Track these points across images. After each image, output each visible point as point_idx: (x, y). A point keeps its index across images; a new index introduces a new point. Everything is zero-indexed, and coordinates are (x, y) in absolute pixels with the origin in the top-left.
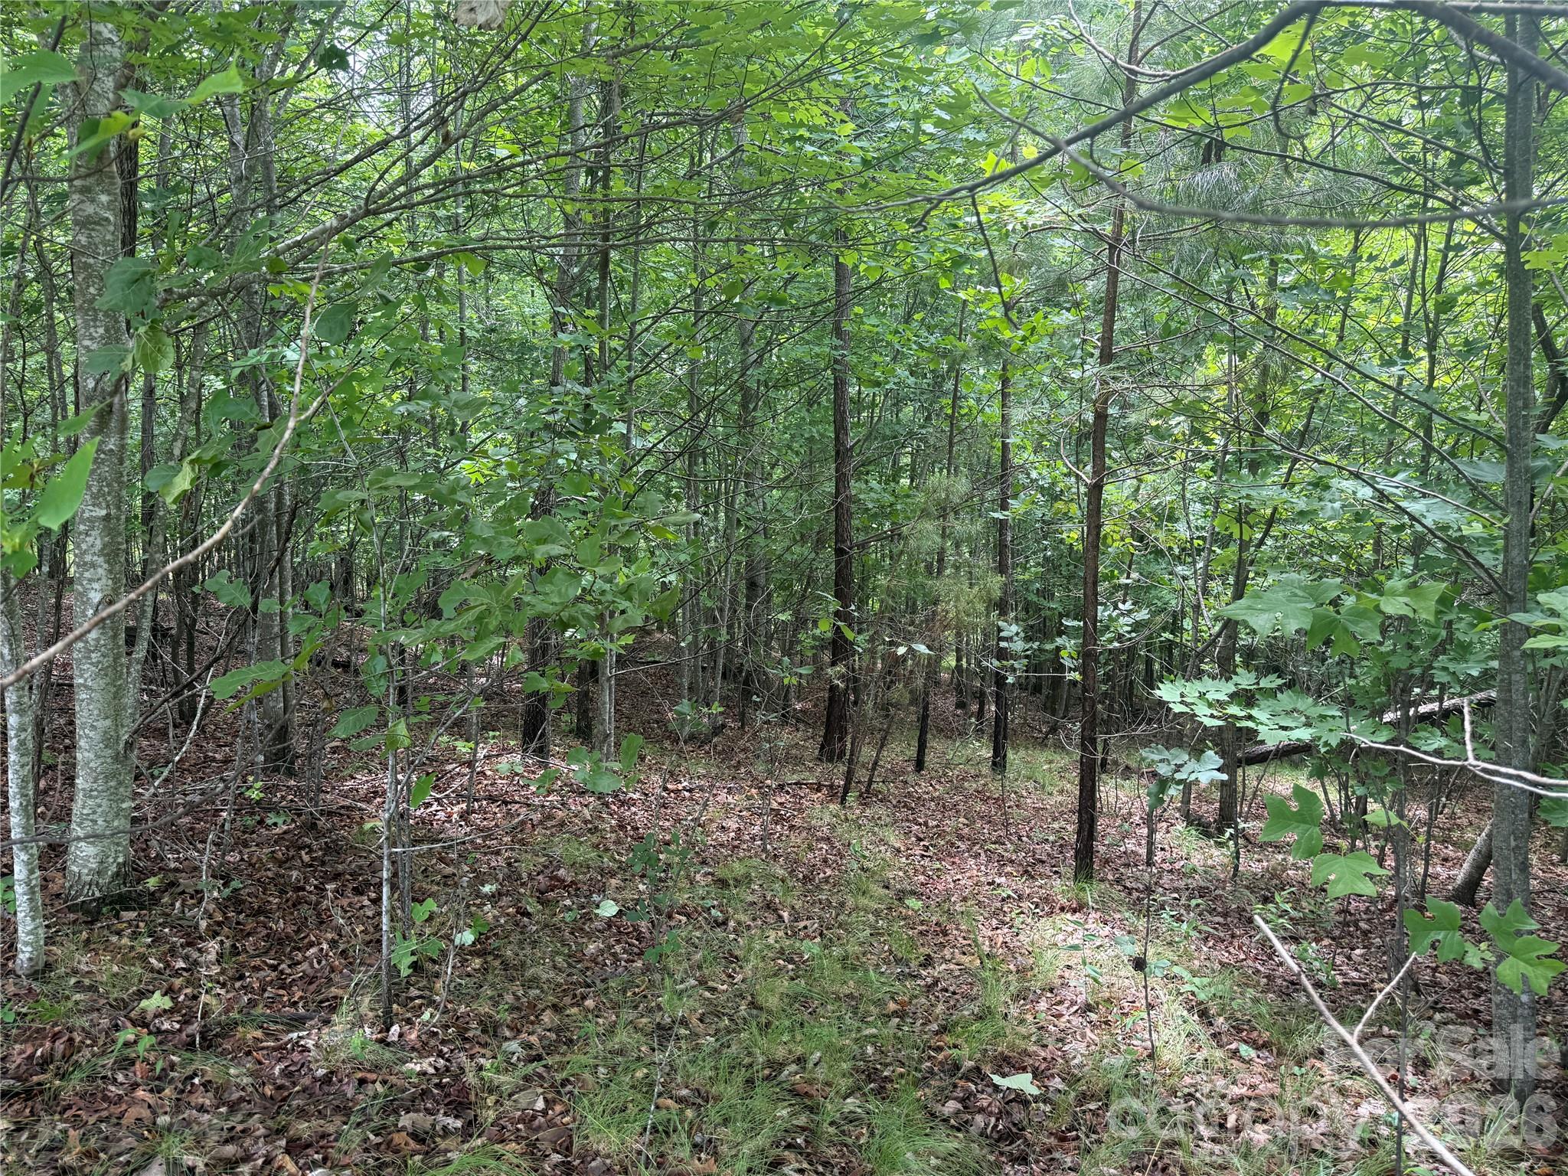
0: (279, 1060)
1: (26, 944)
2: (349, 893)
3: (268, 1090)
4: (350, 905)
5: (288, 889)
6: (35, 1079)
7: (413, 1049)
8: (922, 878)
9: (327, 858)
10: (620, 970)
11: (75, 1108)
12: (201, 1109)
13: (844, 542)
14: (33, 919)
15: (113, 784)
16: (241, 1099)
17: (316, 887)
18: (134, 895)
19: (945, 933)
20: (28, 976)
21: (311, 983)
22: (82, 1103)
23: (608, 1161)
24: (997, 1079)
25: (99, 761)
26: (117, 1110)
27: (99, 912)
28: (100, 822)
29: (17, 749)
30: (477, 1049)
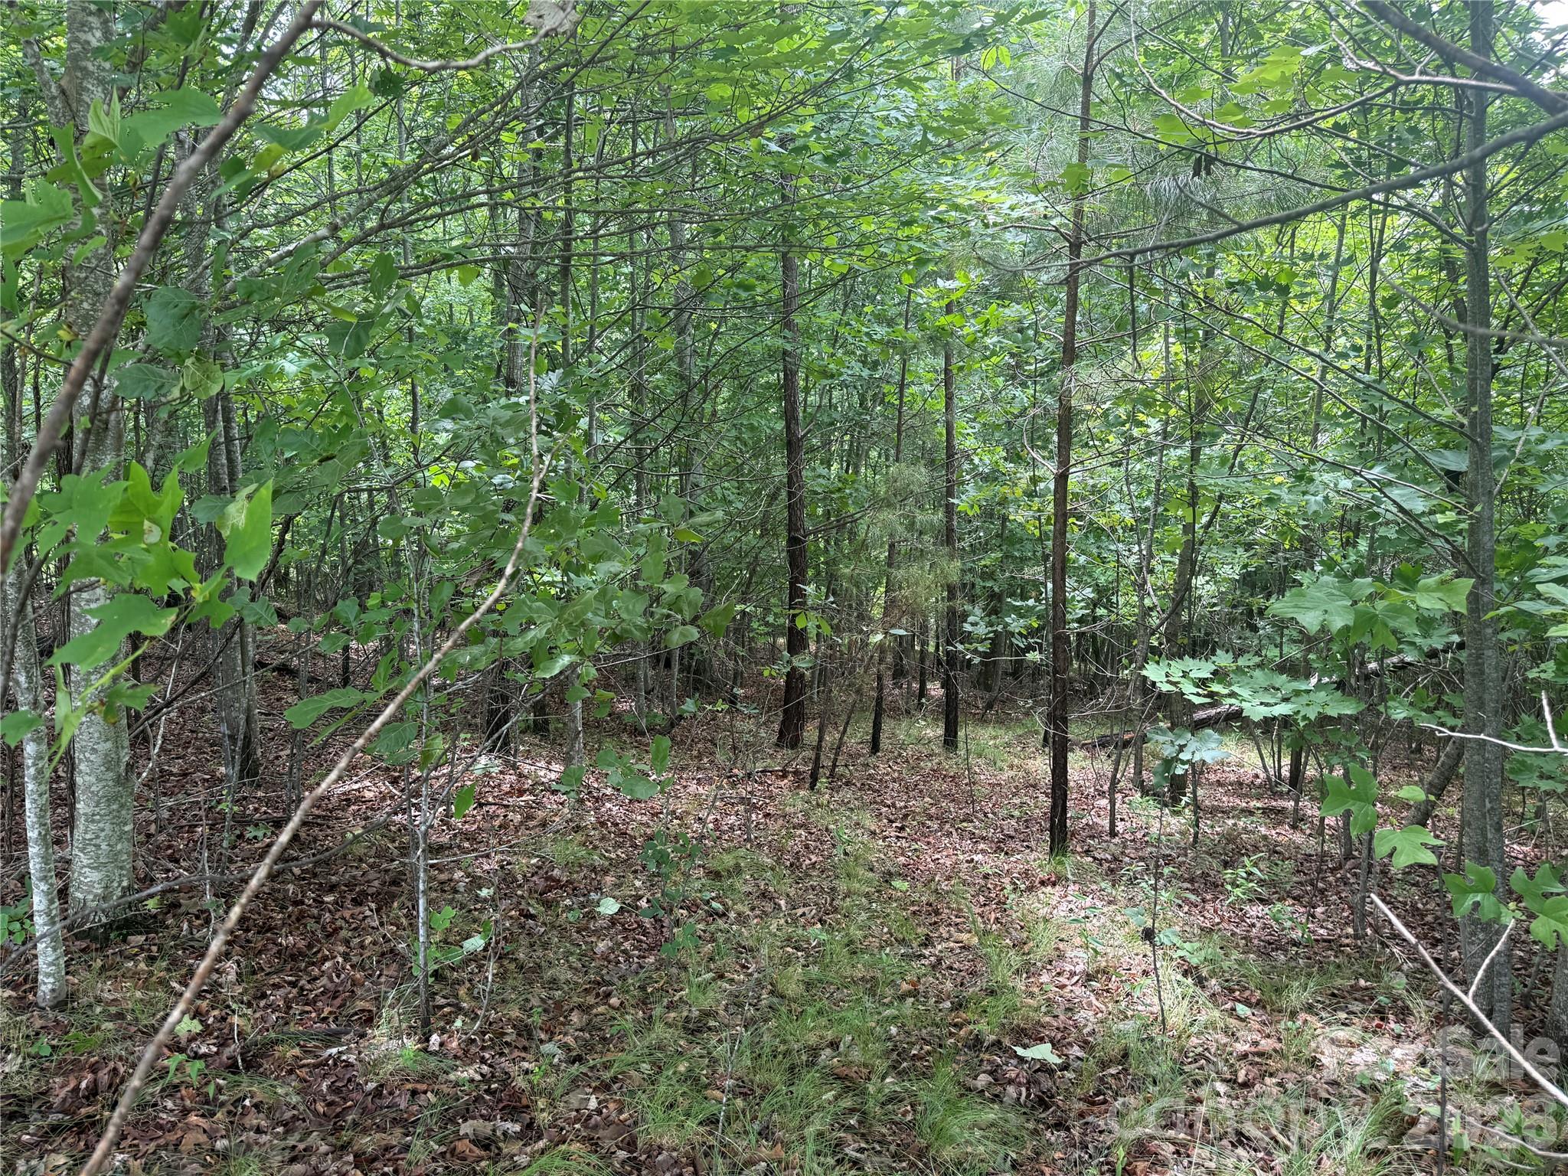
0: (324, 1077)
1: (48, 975)
2: (348, 904)
3: (320, 1108)
4: (352, 916)
5: (288, 903)
6: (83, 1111)
7: (456, 1057)
8: (902, 860)
9: (318, 870)
10: (634, 966)
11: (130, 1139)
12: (259, 1130)
13: (798, 530)
14: (55, 949)
15: (115, 807)
16: (295, 1118)
17: (315, 900)
18: (139, 919)
19: (937, 913)
20: (53, 1008)
21: (335, 998)
22: (136, 1133)
23: (675, 1154)
24: (1020, 1051)
25: (100, 785)
26: (172, 1137)
27: (107, 939)
28: (104, 846)
29: (35, 778)
30: (516, 1053)
